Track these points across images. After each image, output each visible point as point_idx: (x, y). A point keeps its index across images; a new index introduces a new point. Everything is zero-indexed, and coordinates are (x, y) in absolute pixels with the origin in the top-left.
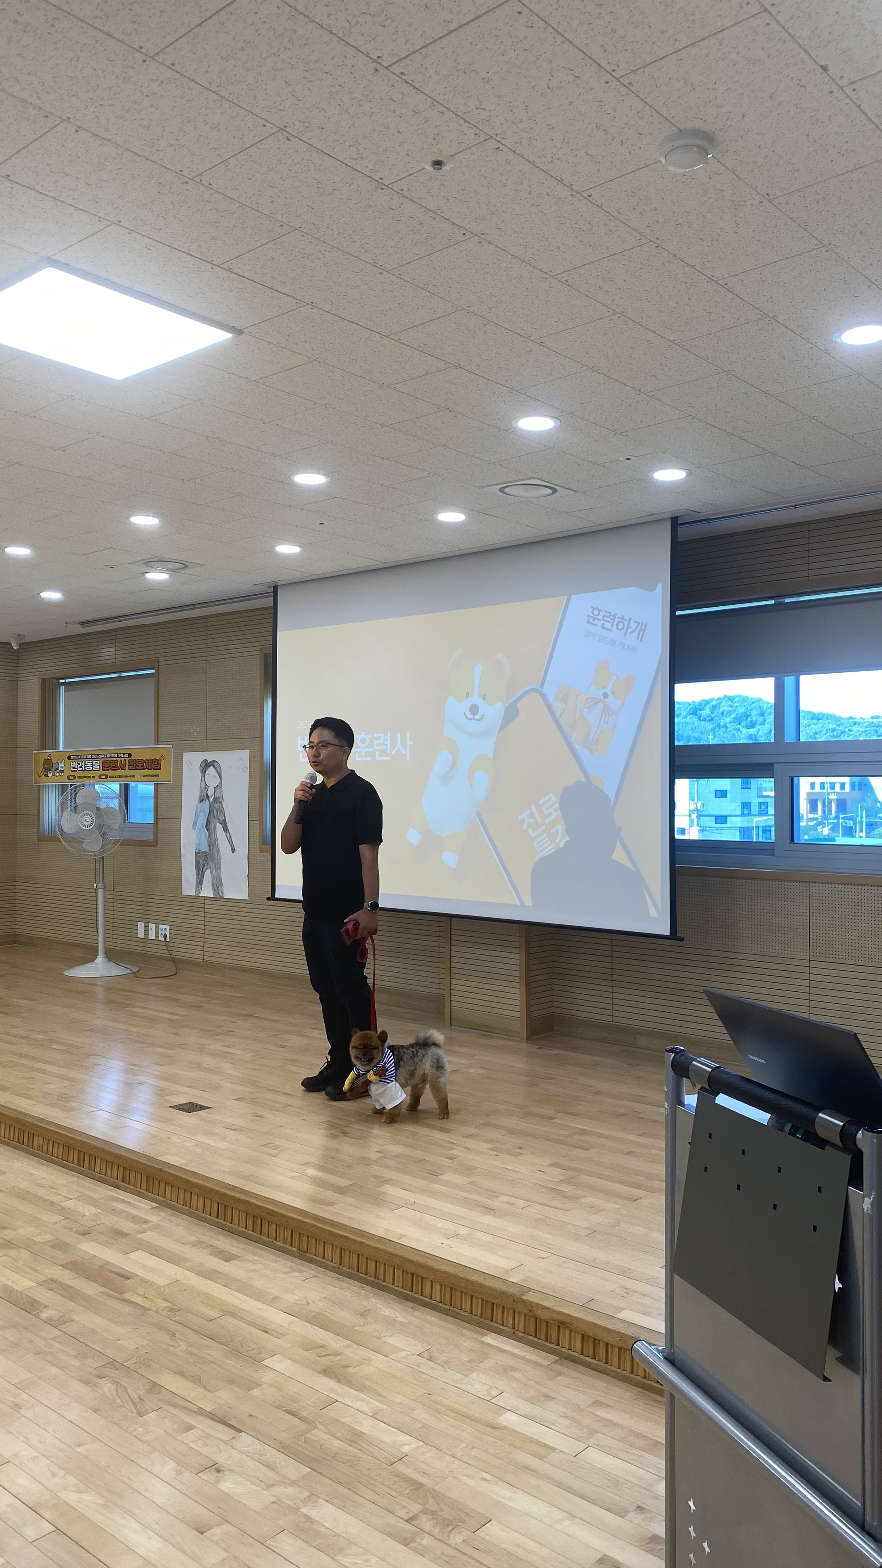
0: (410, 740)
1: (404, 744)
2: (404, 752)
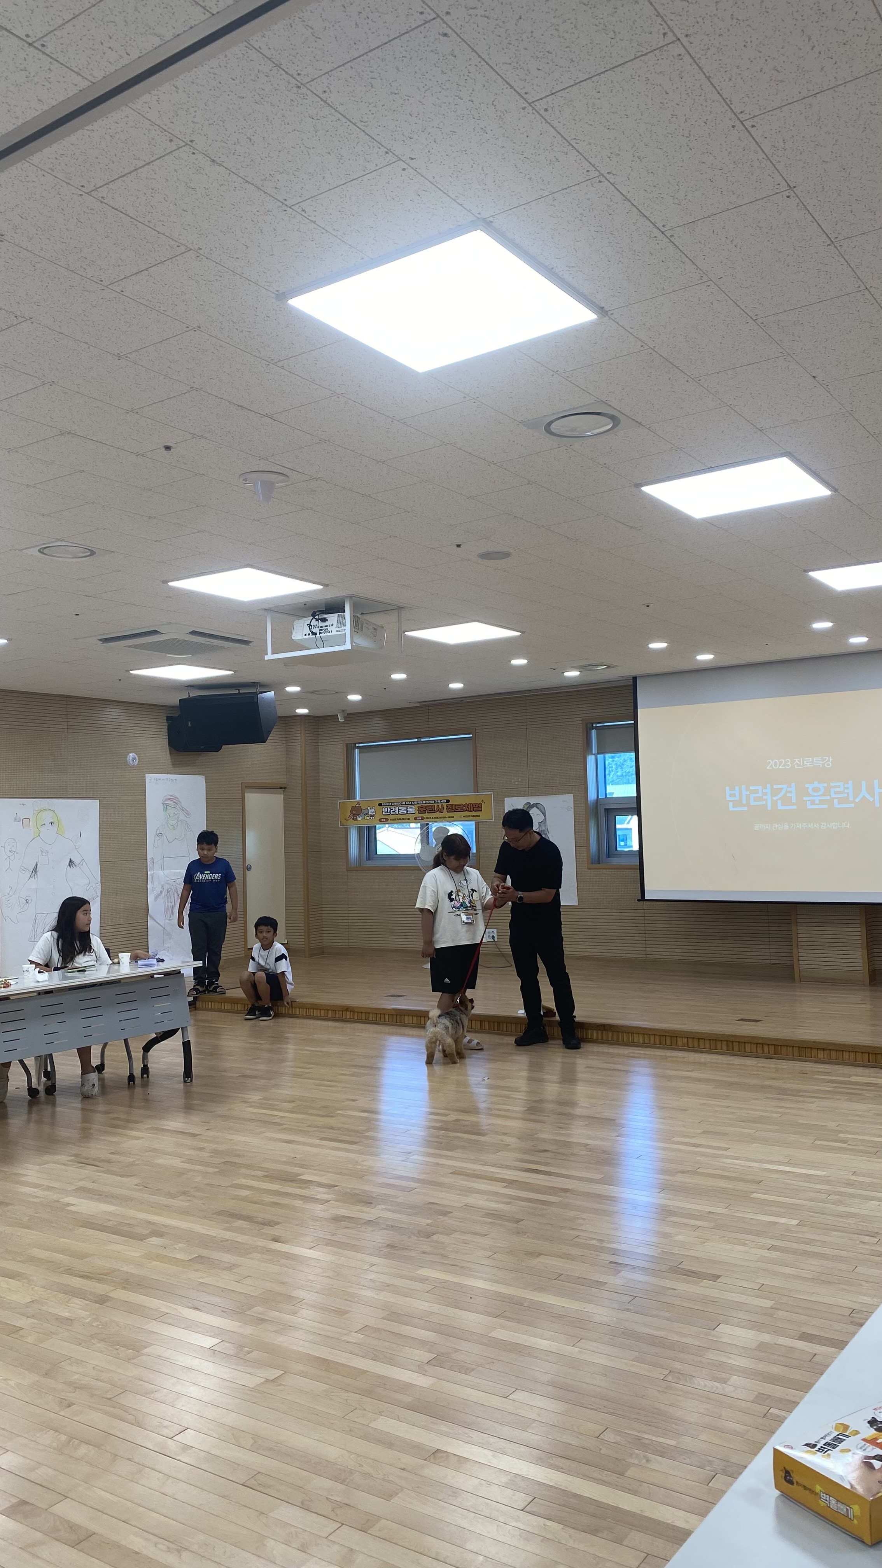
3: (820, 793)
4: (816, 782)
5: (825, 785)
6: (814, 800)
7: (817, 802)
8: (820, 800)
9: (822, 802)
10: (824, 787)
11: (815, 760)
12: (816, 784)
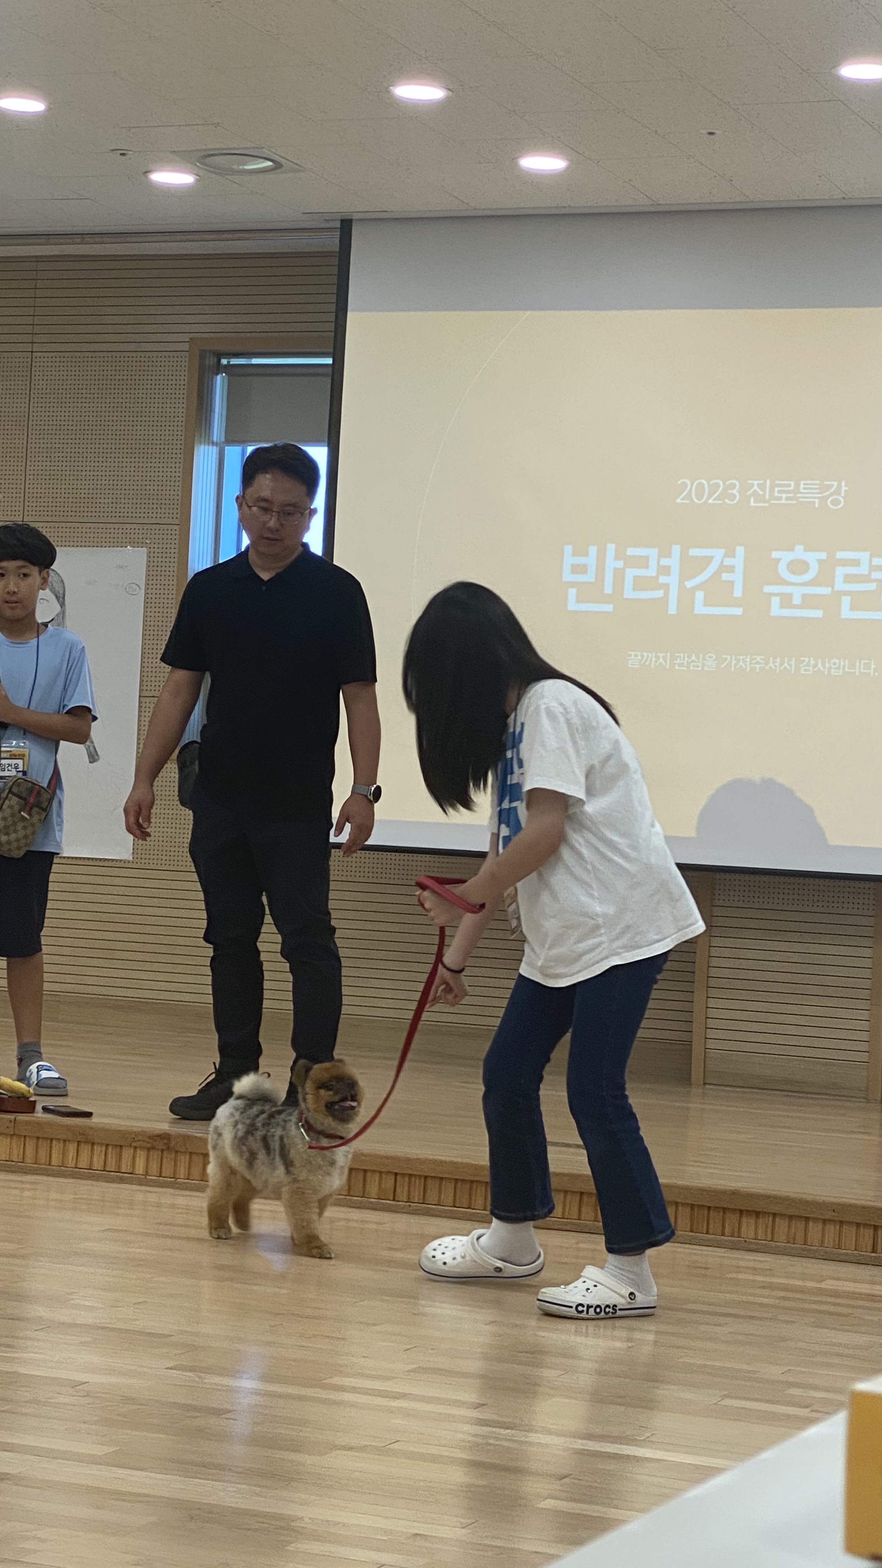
3: (807, 577)
4: (799, 548)
5: (823, 556)
6: (790, 595)
7: (797, 600)
8: (804, 596)
9: (808, 601)
10: (820, 561)
11: (802, 486)
12: (799, 552)
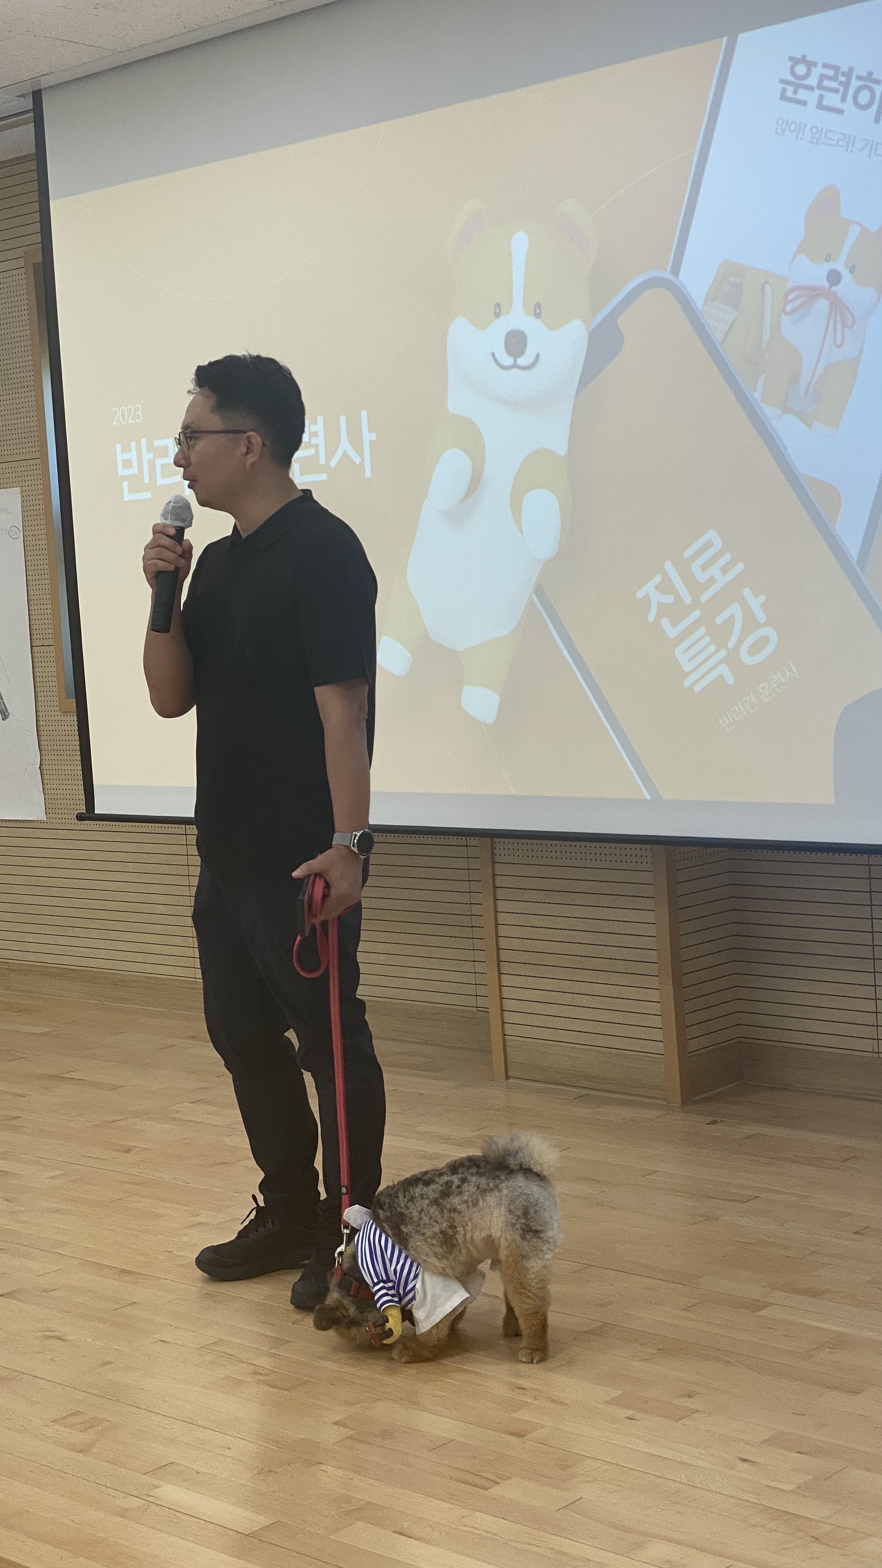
0: (370, 431)
1: (356, 440)
2: (357, 460)
